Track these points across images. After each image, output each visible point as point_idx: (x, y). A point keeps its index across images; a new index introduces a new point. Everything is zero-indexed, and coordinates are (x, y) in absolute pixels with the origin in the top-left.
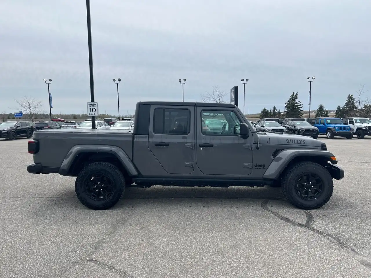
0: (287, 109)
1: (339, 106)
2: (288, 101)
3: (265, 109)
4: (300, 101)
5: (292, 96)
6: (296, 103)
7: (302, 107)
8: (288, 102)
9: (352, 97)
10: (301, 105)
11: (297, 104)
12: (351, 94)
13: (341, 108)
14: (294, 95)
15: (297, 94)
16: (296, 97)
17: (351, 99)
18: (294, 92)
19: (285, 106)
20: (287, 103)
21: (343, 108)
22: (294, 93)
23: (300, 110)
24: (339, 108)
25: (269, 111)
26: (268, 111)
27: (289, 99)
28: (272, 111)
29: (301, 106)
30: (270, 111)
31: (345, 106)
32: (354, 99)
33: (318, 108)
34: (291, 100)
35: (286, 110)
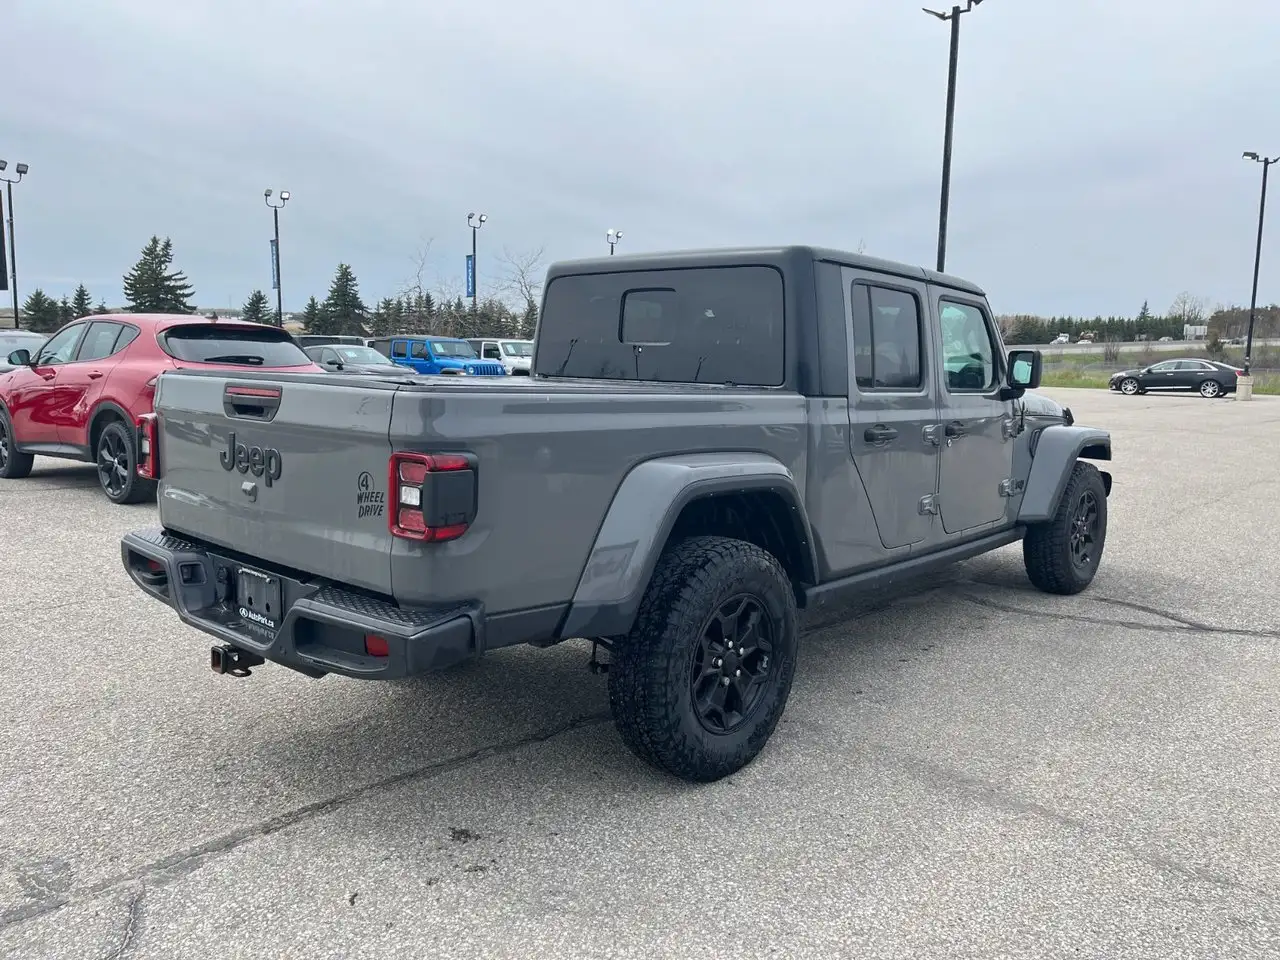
0: (133, 300)
1: (313, 300)
2: (134, 269)
3: (39, 294)
4: (180, 273)
5: (151, 251)
6: (169, 278)
7: (192, 294)
8: (134, 273)
9: (349, 273)
10: (185, 287)
11: (172, 283)
12: (346, 264)
13: (319, 307)
14: (156, 247)
15: (168, 245)
16: (166, 257)
17: (345, 278)
18: (157, 238)
19: (126, 288)
20: (133, 275)
21: (324, 306)
22: (155, 241)
23: (184, 305)
24: (313, 306)
25: (61, 305)
26: (53, 304)
27: (138, 262)
28: (71, 303)
29: (186, 291)
30: (64, 303)
31: (330, 299)
32: (354, 279)
33: (247, 302)
34: (145, 264)
35: (133, 304)
